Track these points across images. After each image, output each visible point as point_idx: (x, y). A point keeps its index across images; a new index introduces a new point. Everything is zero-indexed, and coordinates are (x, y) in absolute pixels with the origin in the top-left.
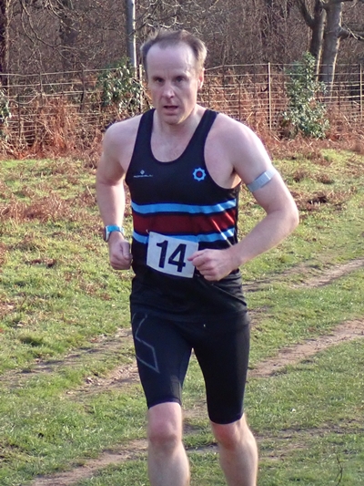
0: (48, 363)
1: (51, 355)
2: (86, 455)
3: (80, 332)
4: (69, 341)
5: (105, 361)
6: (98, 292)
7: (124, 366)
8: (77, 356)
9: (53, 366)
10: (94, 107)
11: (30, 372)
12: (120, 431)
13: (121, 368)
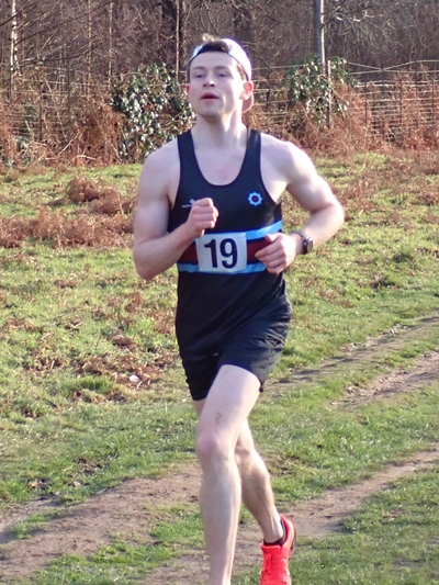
0: (304, 372)
1: (305, 364)
2: (371, 468)
3: (329, 341)
4: (320, 350)
5: (363, 370)
6: (338, 299)
7: (382, 376)
8: (333, 365)
9: (310, 375)
10: (280, 106)
11: (288, 382)
12: (399, 442)
13: (380, 378)
